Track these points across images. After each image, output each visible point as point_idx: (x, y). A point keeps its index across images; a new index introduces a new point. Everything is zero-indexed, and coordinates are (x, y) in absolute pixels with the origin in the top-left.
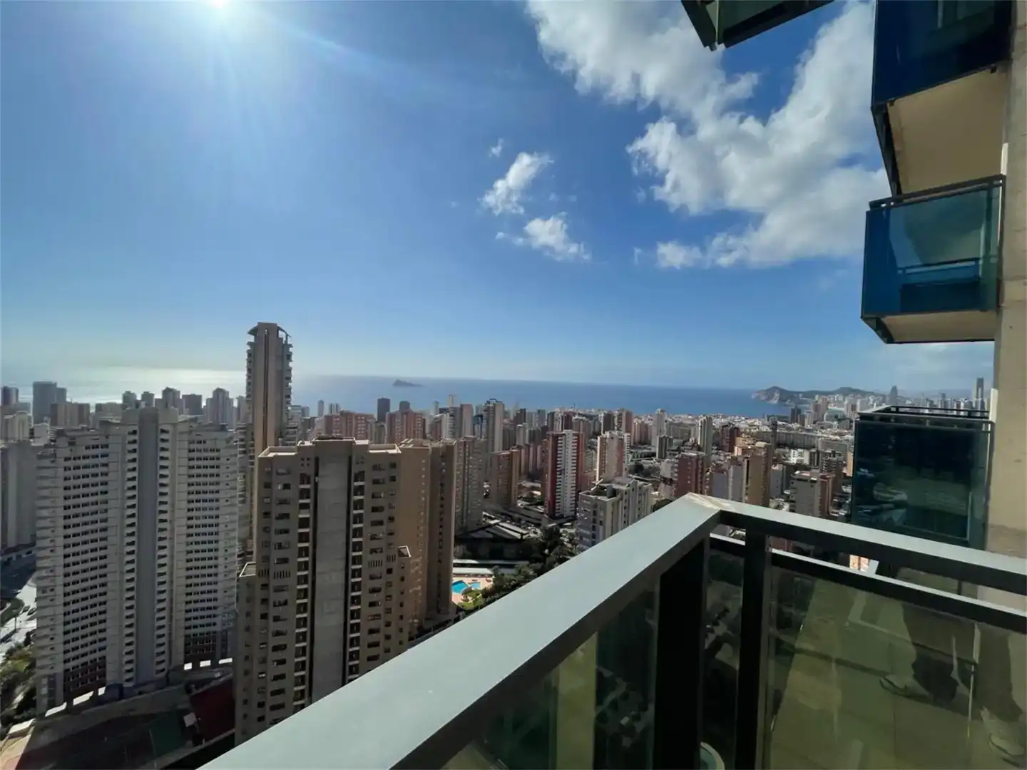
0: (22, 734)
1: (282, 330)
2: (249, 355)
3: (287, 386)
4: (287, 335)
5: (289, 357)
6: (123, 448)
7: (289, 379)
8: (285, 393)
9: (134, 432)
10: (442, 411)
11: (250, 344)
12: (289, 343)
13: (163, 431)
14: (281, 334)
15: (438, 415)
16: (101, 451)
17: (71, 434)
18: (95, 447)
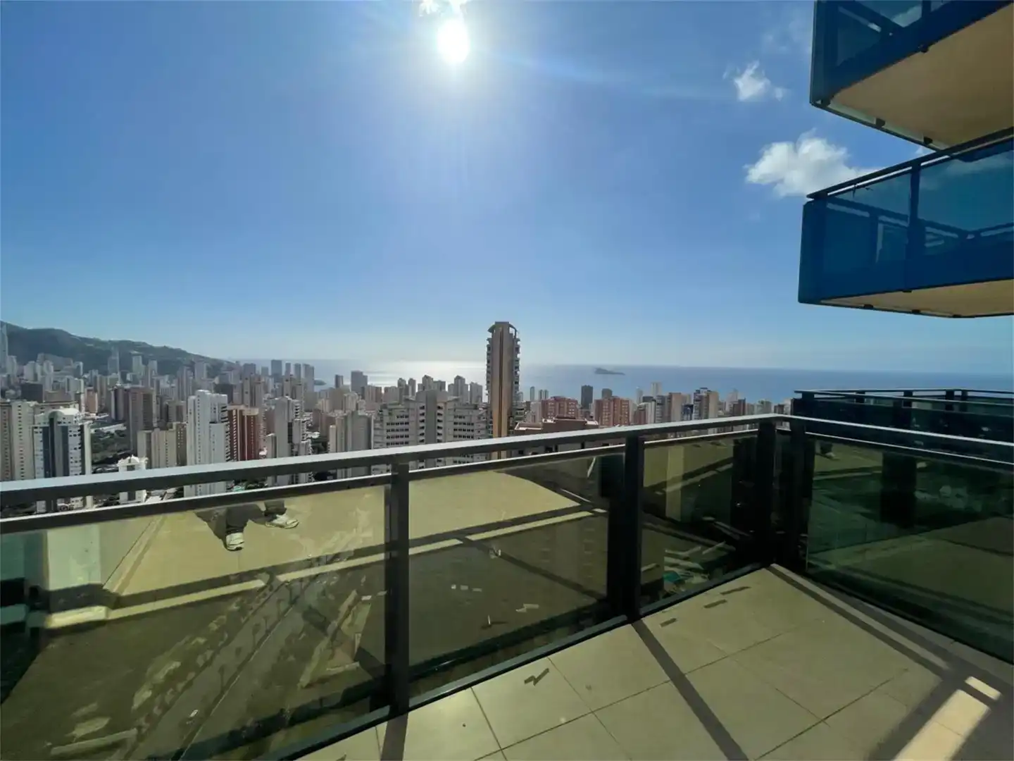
0: (366, 602)
1: (512, 327)
2: (489, 348)
3: (516, 372)
4: (516, 331)
5: (517, 349)
6: (417, 419)
7: (517, 368)
8: (515, 381)
9: (423, 408)
10: (646, 399)
11: (488, 339)
12: (517, 337)
13: (439, 408)
14: (512, 330)
15: (643, 404)
16: (405, 420)
17: (389, 407)
18: (402, 417)
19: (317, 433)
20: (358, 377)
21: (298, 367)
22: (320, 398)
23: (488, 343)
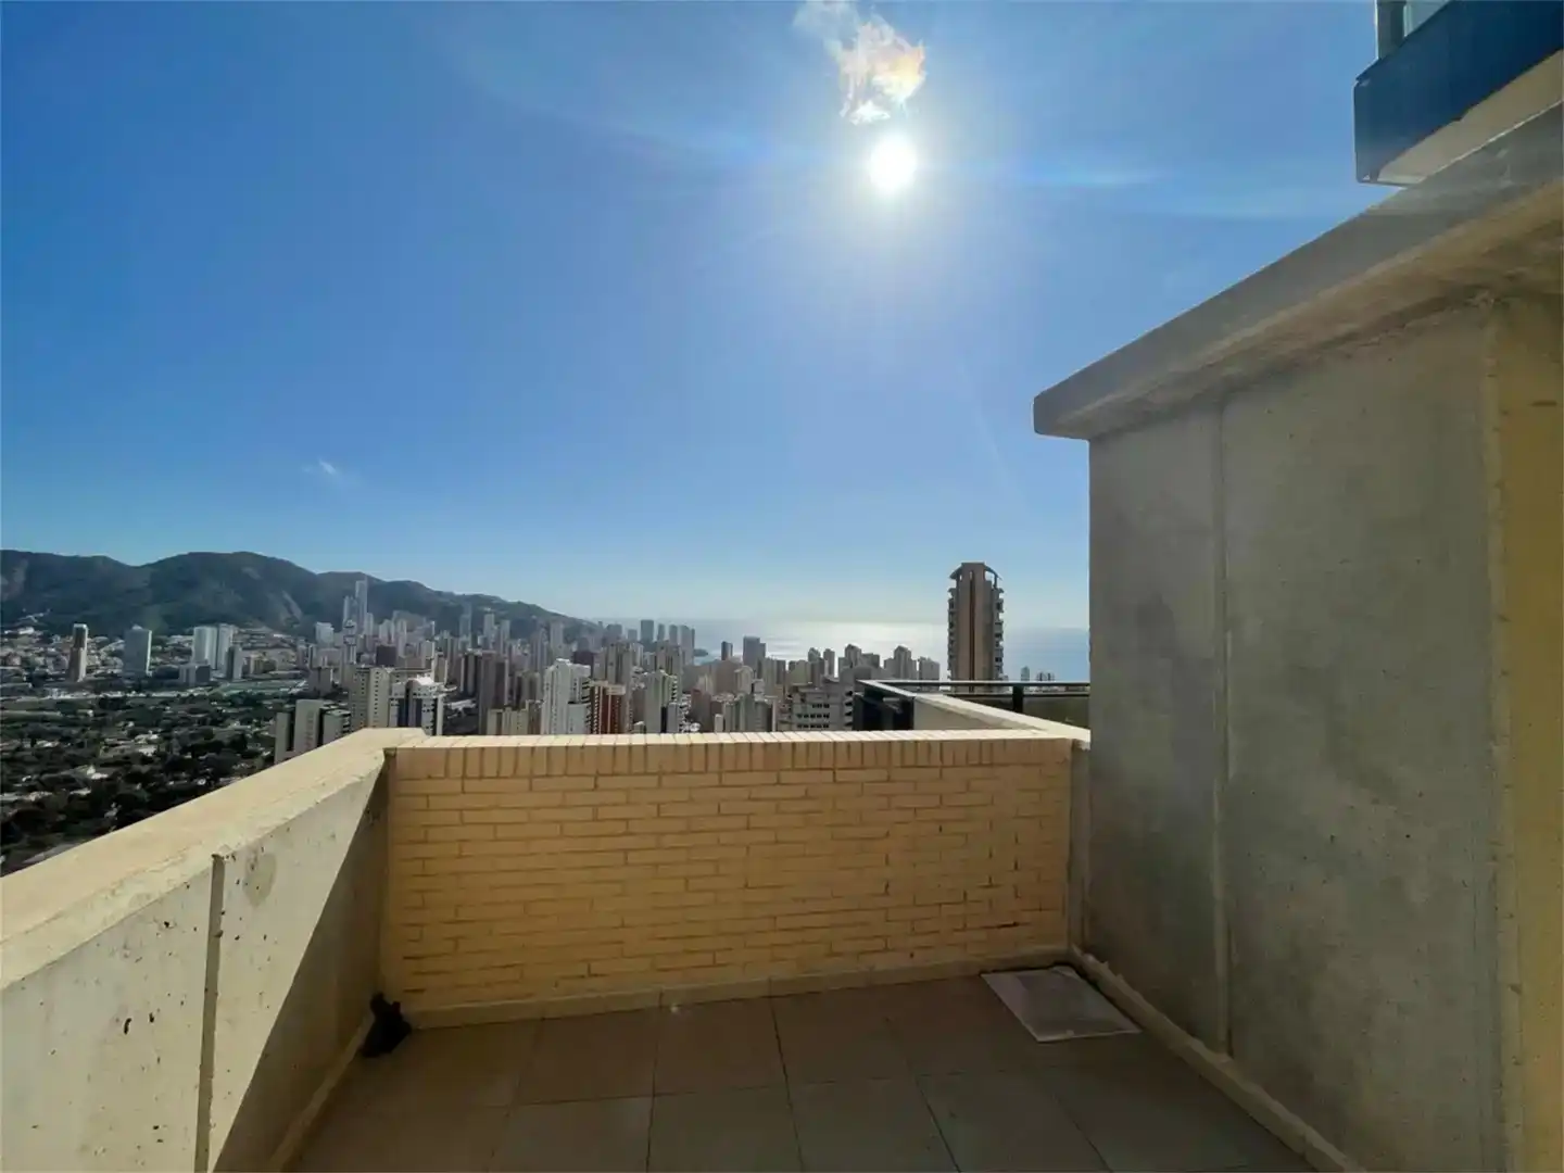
1: (990, 570)
2: (952, 604)
3: (998, 645)
4: (996, 576)
5: (999, 607)
6: (841, 710)
7: (1000, 635)
8: (995, 658)
11: (951, 590)
12: (998, 587)
14: (989, 576)
16: (823, 711)
17: (803, 691)
18: (819, 706)
19: (696, 724)
20: (754, 647)
21: (674, 629)
22: (703, 675)
23: (950, 596)
